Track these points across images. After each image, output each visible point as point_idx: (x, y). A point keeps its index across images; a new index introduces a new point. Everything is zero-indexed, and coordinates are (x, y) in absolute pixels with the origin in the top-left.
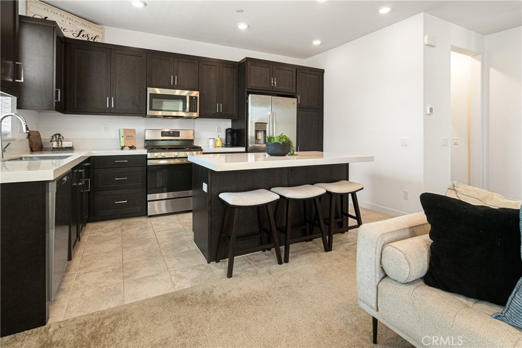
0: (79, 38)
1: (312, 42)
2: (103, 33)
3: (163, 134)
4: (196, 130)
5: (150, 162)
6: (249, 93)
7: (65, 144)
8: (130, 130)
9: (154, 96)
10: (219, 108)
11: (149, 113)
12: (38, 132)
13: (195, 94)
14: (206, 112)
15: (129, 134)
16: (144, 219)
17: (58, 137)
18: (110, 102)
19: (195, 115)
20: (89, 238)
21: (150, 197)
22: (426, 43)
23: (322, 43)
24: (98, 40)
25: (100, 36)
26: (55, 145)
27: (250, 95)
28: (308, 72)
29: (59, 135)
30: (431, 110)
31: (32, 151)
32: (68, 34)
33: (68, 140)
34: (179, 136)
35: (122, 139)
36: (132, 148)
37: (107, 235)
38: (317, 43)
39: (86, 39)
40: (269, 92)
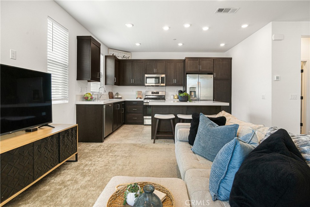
0: (123, 59)
1: (220, 45)
2: (131, 55)
3: (152, 93)
4: (167, 91)
5: (144, 104)
6: (187, 74)
7: (119, 96)
8: (140, 91)
9: (147, 78)
10: (175, 81)
11: (146, 84)
12: (112, 92)
13: (163, 76)
14: (169, 83)
15: (139, 93)
16: (142, 126)
17: (117, 94)
18: (132, 81)
19: (164, 85)
20: (123, 128)
21: (145, 117)
22: (273, 39)
23: (226, 45)
24: (130, 58)
25: (130, 56)
26: (116, 97)
27: (187, 75)
28: (221, 60)
29: (118, 93)
30: (277, 78)
31: (110, 99)
32: (120, 58)
33: (121, 95)
34: (159, 94)
35: (137, 95)
36: (140, 98)
37: (128, 128)
38: (222, 45)
39: (125, 59)
40: (197, 73)
